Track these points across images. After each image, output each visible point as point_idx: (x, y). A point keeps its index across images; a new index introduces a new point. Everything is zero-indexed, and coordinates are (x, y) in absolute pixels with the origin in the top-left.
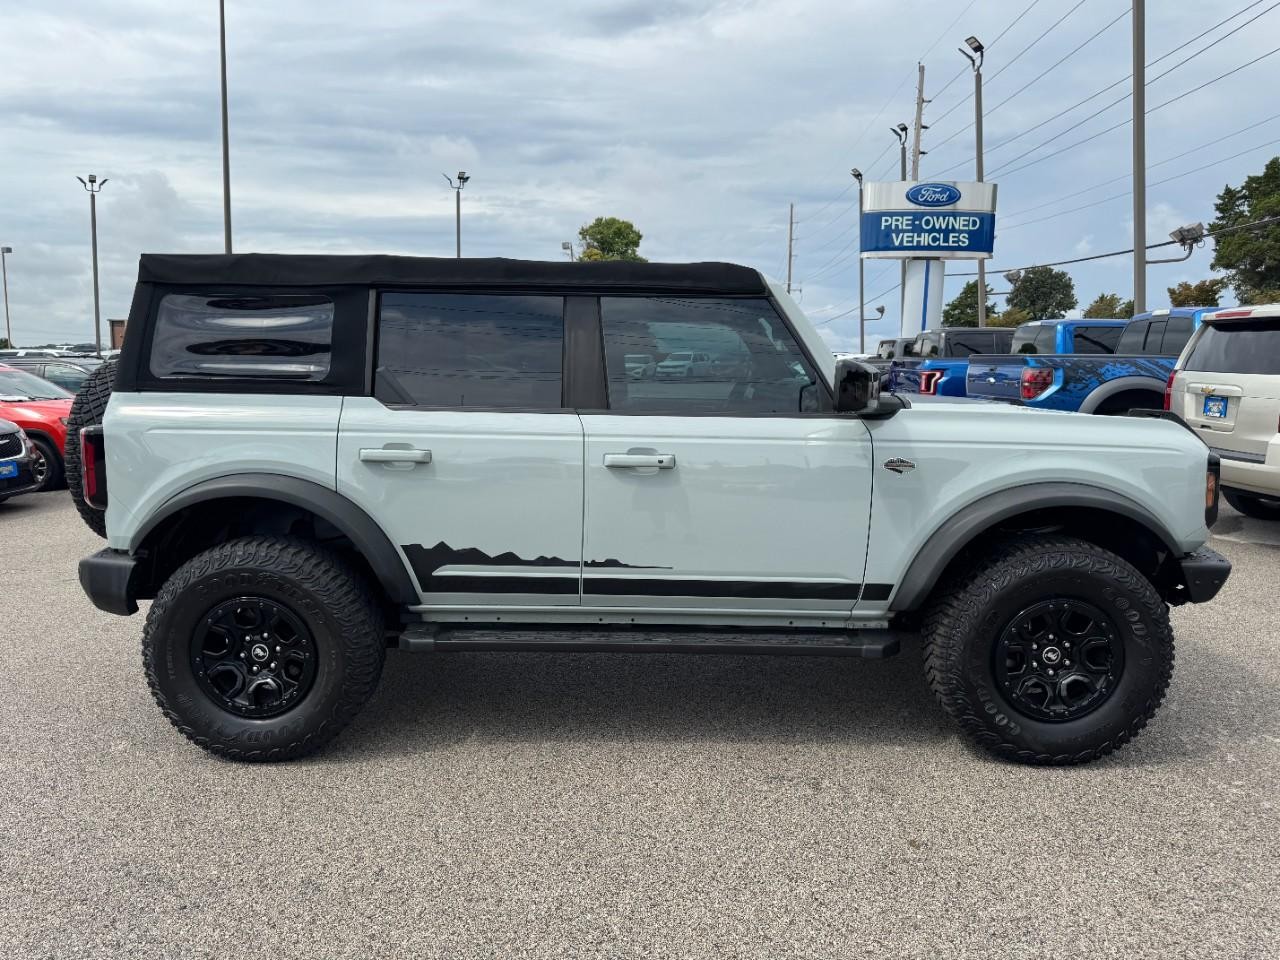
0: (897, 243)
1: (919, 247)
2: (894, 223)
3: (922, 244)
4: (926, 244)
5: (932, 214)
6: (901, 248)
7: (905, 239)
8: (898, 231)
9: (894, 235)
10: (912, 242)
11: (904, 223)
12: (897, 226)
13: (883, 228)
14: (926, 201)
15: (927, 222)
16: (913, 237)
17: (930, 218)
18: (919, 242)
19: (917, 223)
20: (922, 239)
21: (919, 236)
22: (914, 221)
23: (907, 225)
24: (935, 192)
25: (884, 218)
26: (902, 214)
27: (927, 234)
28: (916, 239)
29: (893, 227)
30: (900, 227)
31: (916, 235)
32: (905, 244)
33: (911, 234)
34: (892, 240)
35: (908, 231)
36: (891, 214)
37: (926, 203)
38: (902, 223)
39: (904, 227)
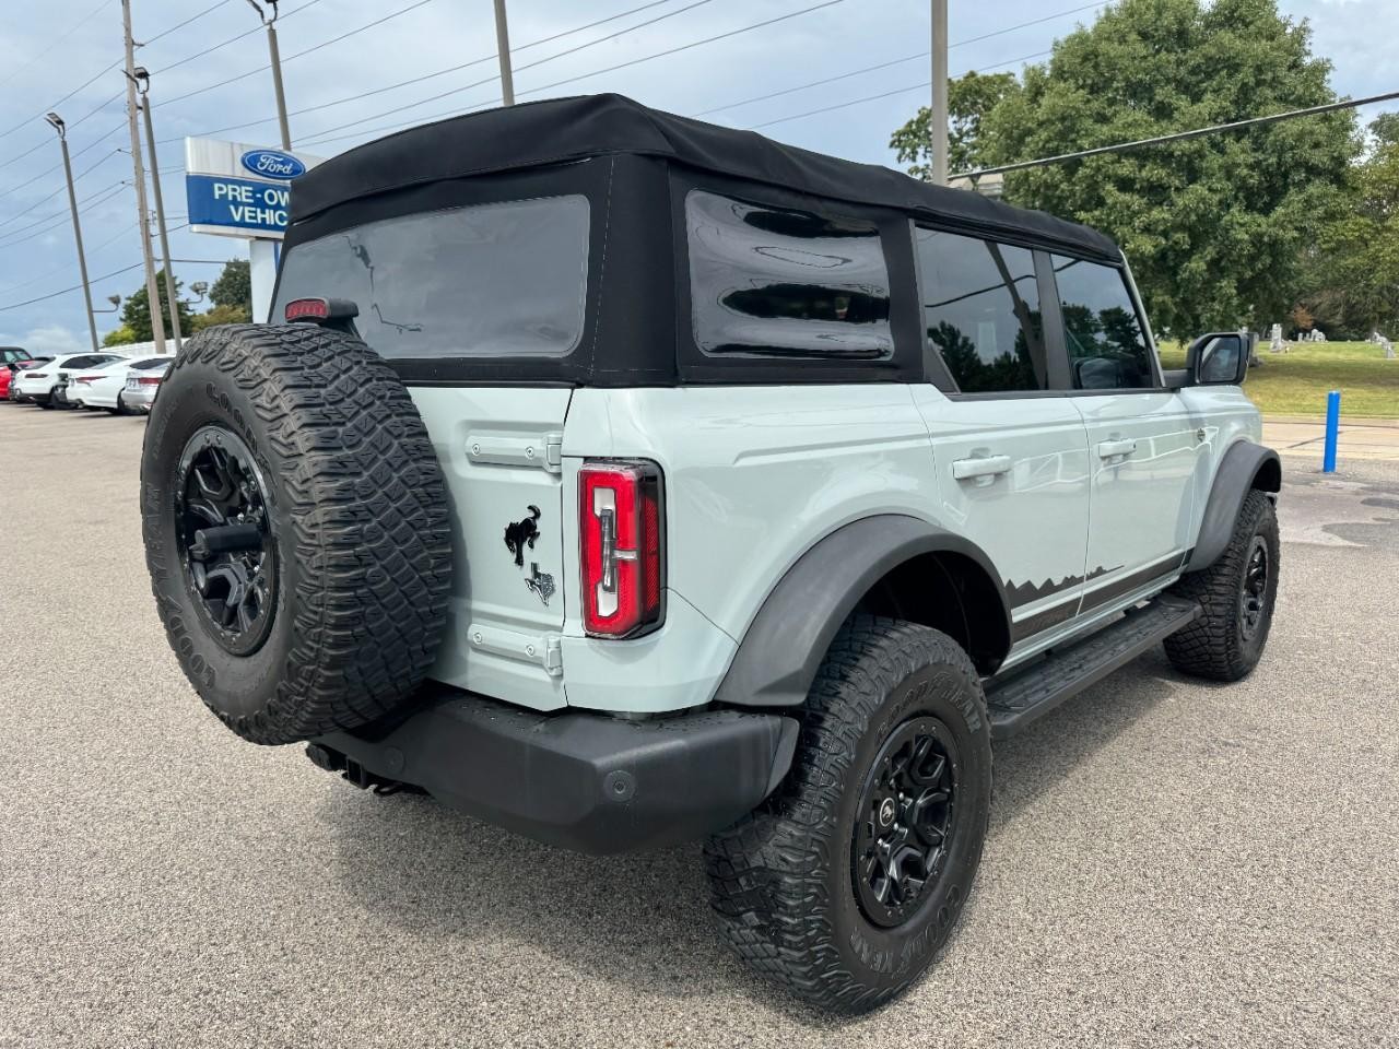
0: (237, 218)
1: (263, 225)
2: (230, 193)
3: (268, 222)
4: (273, 223)
5: (276, 188)
6: (242, 224)
7: (247, 215)
8: (236, 203)
9: (232, 208)
10: (255, 218)
11: (243, 194)
12: (234, 197)
13: (217, 197)
14: (266, 170)
15: (271, 197)
16: (255, 212)
17: (274, 192)
18: (264, 219)
19: (259, 196)
20: (266, 216)
21: (263, 212)
22: (254, 192)
23: (247, 197)
24: (276, 162)
25: (216, 186)
26: (241, 183)
27: (272, 212)
28: (260, 216)
29: (230, 198)
30: (239, 199)
31: (259, 210)
32: (247, 220)
33: (253, 209)
34: (231, 213)
35: (249, 205)
36: (226, 181)
37: (266, 173)
38: (240, 194)
39: (245, 200)
